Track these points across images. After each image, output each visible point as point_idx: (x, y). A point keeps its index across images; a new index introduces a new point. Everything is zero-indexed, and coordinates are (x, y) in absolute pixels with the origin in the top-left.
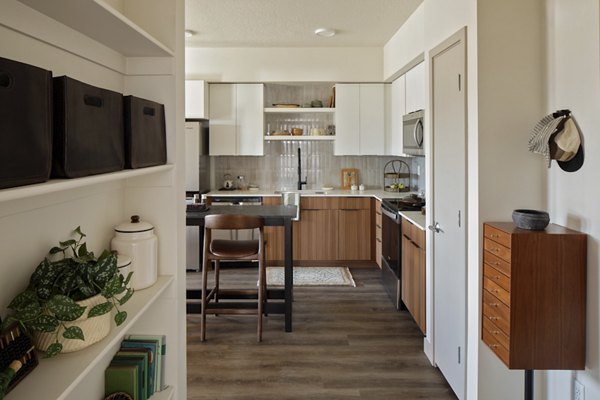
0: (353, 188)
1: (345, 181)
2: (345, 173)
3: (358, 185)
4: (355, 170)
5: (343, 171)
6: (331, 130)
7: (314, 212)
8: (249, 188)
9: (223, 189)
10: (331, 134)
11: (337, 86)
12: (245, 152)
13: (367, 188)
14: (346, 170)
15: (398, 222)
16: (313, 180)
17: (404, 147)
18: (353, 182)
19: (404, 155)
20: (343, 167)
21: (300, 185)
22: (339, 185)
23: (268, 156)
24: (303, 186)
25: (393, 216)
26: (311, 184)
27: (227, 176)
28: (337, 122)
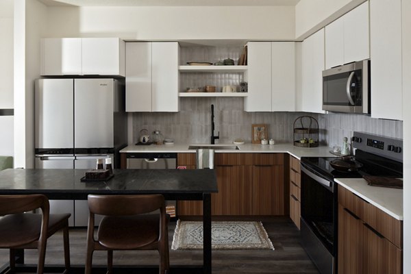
0: (263, 142)
1: (255, 135)
2: (256, 128)
3: (268, 139)
4: (264, 125)
5: (253, 126)
6: (243, 87)
7: (228, 168)
8: (164, 142)
9: (140, 144)
10: (243, 91)
11: (249, 45)
12: (161, 108)
13: (277, 142)
14: (256, 125)
15: (332, 190)
16: (225, 135)
17: (324, 103)
18: (263, 137)
19: (323, 112)
20: (253, 122)
21: (213, 139)
22: (250, 139)
23: (183, 112)
24: (216, 141)
25: (327, 183)
26: (223, 138)
27: (144, 131)
28: (250, 80)
